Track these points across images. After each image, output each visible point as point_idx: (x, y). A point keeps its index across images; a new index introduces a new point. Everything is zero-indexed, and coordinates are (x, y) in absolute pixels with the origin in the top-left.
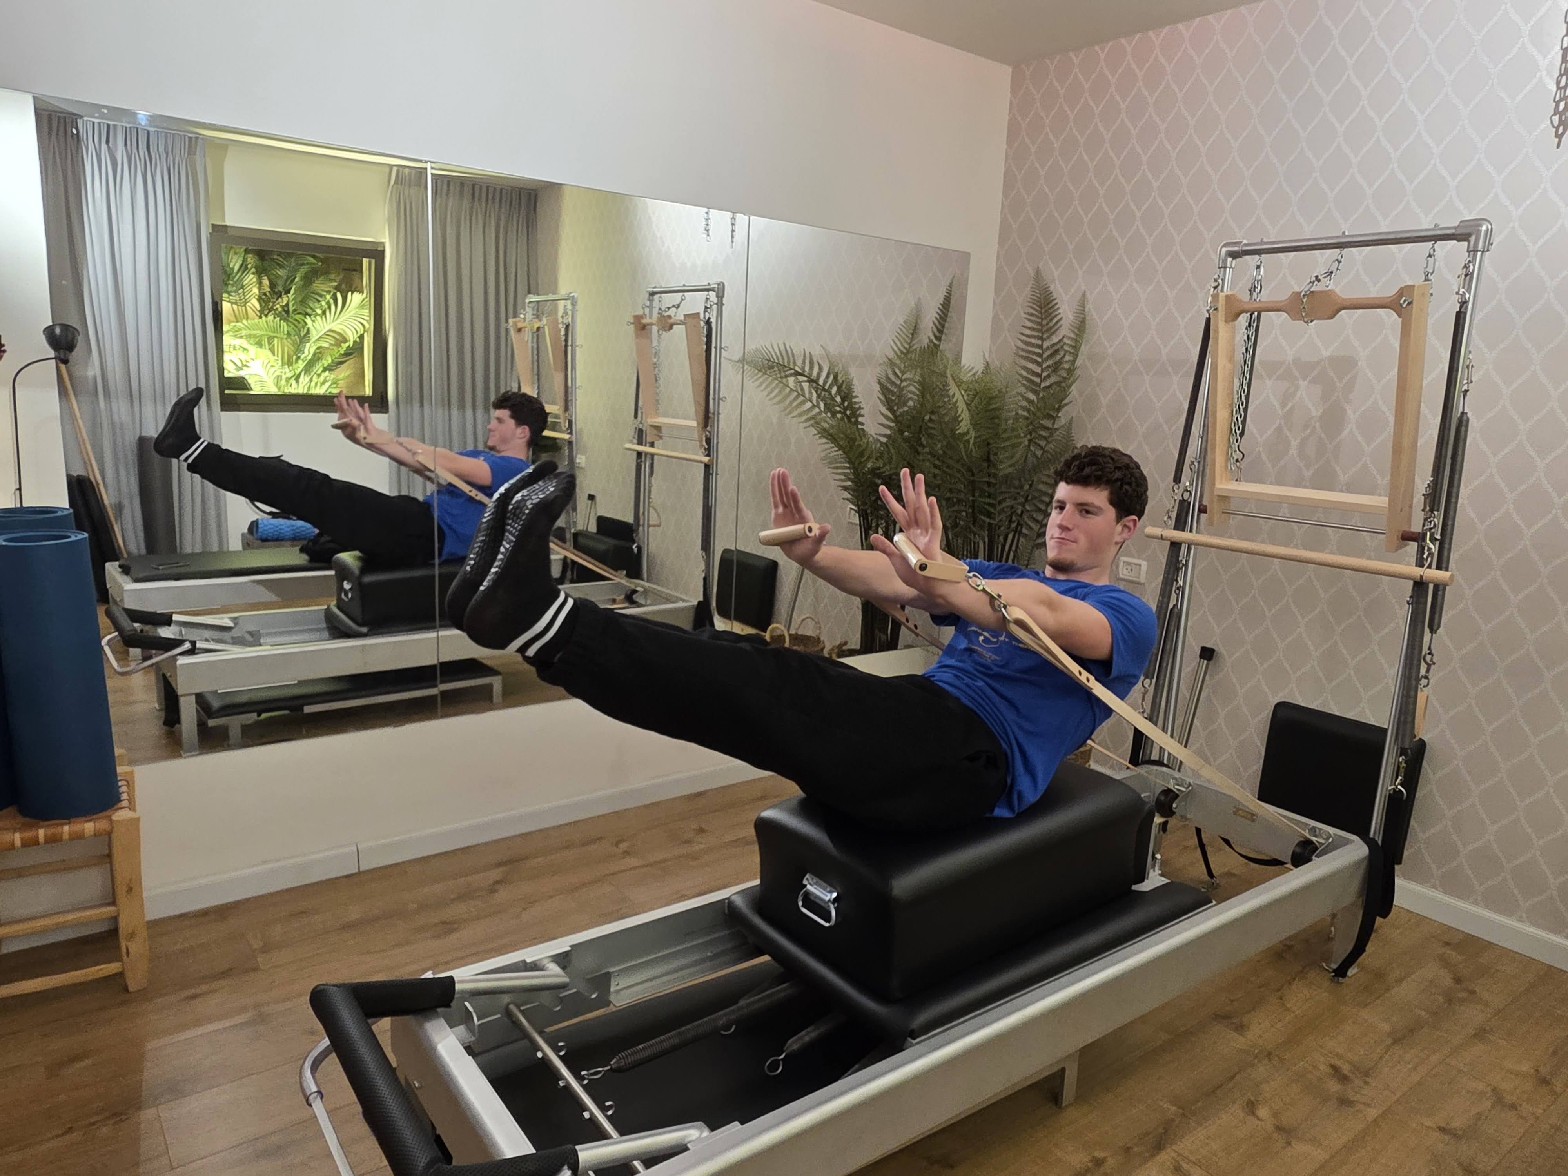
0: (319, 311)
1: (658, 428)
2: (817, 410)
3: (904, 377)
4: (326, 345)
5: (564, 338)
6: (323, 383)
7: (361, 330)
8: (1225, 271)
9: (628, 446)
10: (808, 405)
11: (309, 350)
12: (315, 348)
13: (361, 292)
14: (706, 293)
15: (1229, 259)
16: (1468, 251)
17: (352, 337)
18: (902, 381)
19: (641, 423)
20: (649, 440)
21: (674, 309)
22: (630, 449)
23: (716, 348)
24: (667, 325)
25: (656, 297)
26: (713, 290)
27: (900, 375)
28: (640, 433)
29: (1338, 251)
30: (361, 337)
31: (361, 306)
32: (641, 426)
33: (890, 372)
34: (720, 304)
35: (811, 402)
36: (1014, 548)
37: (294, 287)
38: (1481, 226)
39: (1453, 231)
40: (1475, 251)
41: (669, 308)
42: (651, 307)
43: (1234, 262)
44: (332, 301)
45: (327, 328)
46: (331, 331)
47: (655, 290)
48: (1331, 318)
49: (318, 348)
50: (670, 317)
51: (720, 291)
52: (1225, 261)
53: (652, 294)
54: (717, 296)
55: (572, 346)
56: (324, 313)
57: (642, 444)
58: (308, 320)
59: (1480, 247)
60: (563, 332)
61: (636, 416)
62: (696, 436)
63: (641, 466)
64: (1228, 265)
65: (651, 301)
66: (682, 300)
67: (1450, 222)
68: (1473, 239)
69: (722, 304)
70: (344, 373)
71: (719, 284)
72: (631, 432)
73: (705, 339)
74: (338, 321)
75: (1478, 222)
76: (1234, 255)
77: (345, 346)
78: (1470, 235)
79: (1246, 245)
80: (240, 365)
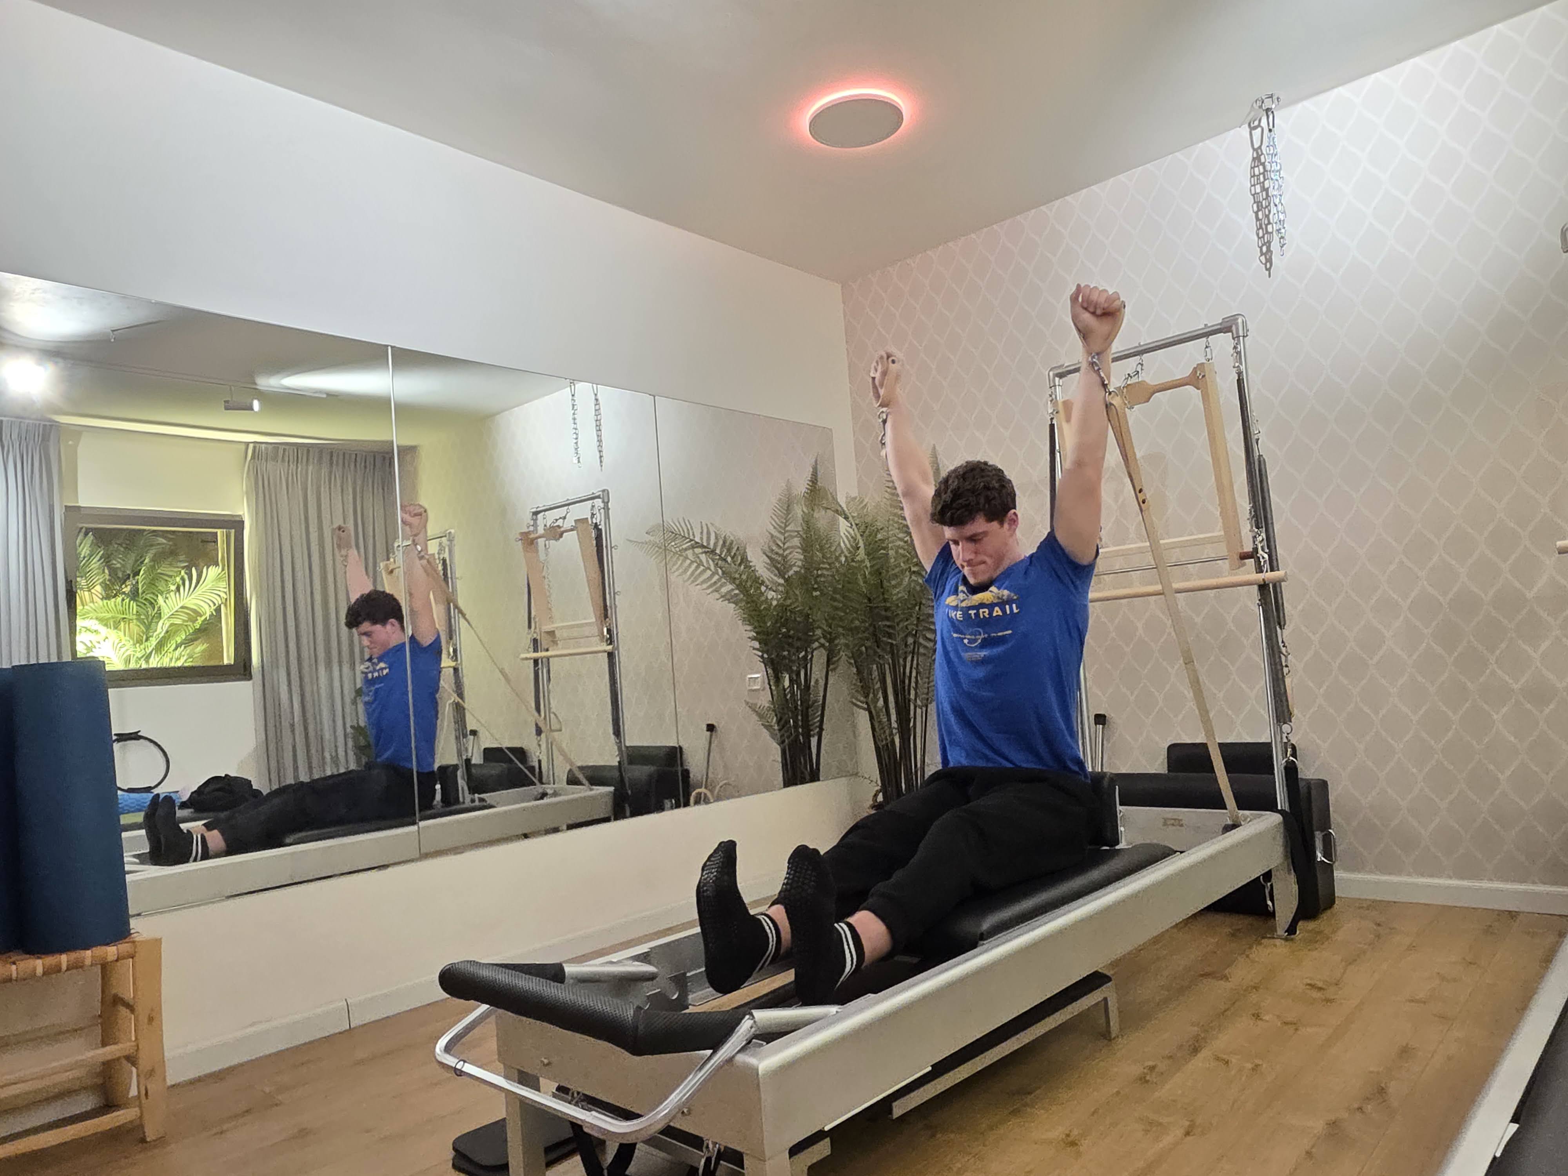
0: (173, 588)
1: (551, 633)
2: (716, 577)
3: (786, 546)
4: (178, 622)
5: (442, 572)
6: (178, 659)
7: (218, 601)
8: (1055, 389)
9: (523, 656)
10: (709, 573)
11: (161, 628)
12: (167, 625)
13: (217, 564)
14: (591, 502)
15: (1057, 379)
16: (1234, 339)
17: (208, 611)
18: (784, 550)
19: (535, 632)
20: (545, 646)
21: (561, 520)
22: (527, 659)
23: (607, 547)
24: (556, 533)
25: (540, 516)
26: (598, 497)
27: (782, 545)
28: (535, 641)
29: (1138, 357)
30: (218, 610)
31: (219, 579)
32: (535, 635)
33: (771, 543)
34: (606, 508)
35: (711, 570)
36: (915, 665)
37: (143, 568)
38: (1238, 319)
39: (1219, 327)
40: (1238, 337)
41: (557, 520)
42: (535, 525)
43: (1061, 381)
44: (186, 577)
45: (180, 605)
46: (182, 607)
47: (538, 509)
48: (1148, 401)
49: (172, 625)
50: (559, 526)
51: (605, 496)
52: (1054, 381)
53: (536, 513)
54: (603, 502)
55: (452, 578)
56: (178, 589)
57: (538, 652)
58: (160, 600)
59: (1241, 333)
60: (440, 567)
61: (530, 627)
62: (595, 630)
63: (538, 673)
64: (1057, 384)
65: (535, 520)
66: (567, 513)
67: (1215, 320)
68: (1234, 328)
69: (608, 509)
70: (200, 648)
71: (603, 491)
72: (527, 642)
73: (595, 542)
74: (193, 596)
75: (1234, 318)
76: (1061, 376)
77: (200, 620)
78: (1231, 327)
79: (1067, 367)
80: (89, 645)
